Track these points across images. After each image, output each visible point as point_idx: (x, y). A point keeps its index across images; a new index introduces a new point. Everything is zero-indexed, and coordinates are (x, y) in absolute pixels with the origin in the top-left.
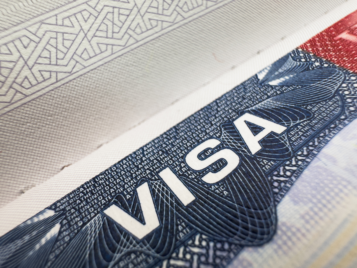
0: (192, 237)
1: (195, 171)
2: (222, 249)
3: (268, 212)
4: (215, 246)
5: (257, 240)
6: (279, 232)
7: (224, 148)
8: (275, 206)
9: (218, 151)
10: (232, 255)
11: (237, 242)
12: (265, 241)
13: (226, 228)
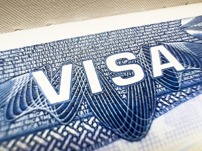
0: (88, 117)
1: (109, 71)
2: (105, 134)
3: (146, 121)
4: (102, 130)
5: (130, 137)
6: (147, 137)
7: (137, 63)
8: (153, 119)
9: (132, 63)
10: (110, 140)
11: (118, 133)
12: (135, 139)
13: (114, 121)
